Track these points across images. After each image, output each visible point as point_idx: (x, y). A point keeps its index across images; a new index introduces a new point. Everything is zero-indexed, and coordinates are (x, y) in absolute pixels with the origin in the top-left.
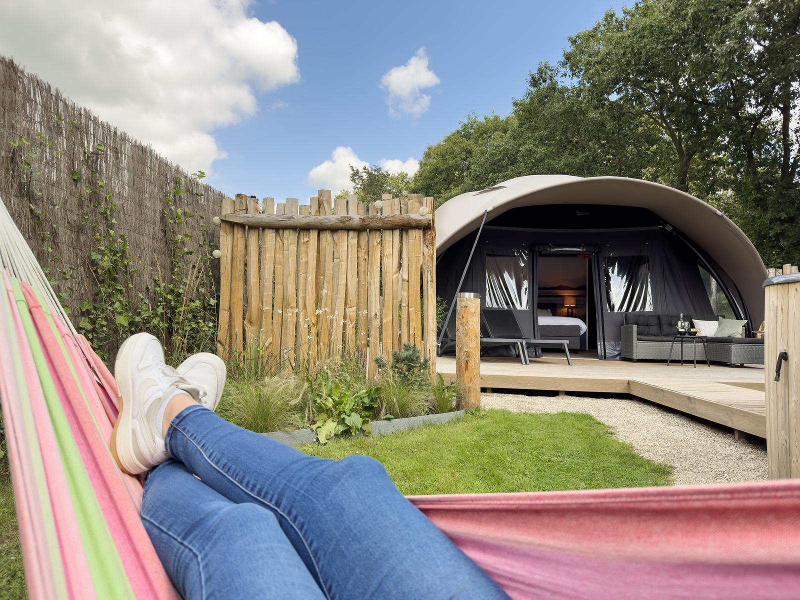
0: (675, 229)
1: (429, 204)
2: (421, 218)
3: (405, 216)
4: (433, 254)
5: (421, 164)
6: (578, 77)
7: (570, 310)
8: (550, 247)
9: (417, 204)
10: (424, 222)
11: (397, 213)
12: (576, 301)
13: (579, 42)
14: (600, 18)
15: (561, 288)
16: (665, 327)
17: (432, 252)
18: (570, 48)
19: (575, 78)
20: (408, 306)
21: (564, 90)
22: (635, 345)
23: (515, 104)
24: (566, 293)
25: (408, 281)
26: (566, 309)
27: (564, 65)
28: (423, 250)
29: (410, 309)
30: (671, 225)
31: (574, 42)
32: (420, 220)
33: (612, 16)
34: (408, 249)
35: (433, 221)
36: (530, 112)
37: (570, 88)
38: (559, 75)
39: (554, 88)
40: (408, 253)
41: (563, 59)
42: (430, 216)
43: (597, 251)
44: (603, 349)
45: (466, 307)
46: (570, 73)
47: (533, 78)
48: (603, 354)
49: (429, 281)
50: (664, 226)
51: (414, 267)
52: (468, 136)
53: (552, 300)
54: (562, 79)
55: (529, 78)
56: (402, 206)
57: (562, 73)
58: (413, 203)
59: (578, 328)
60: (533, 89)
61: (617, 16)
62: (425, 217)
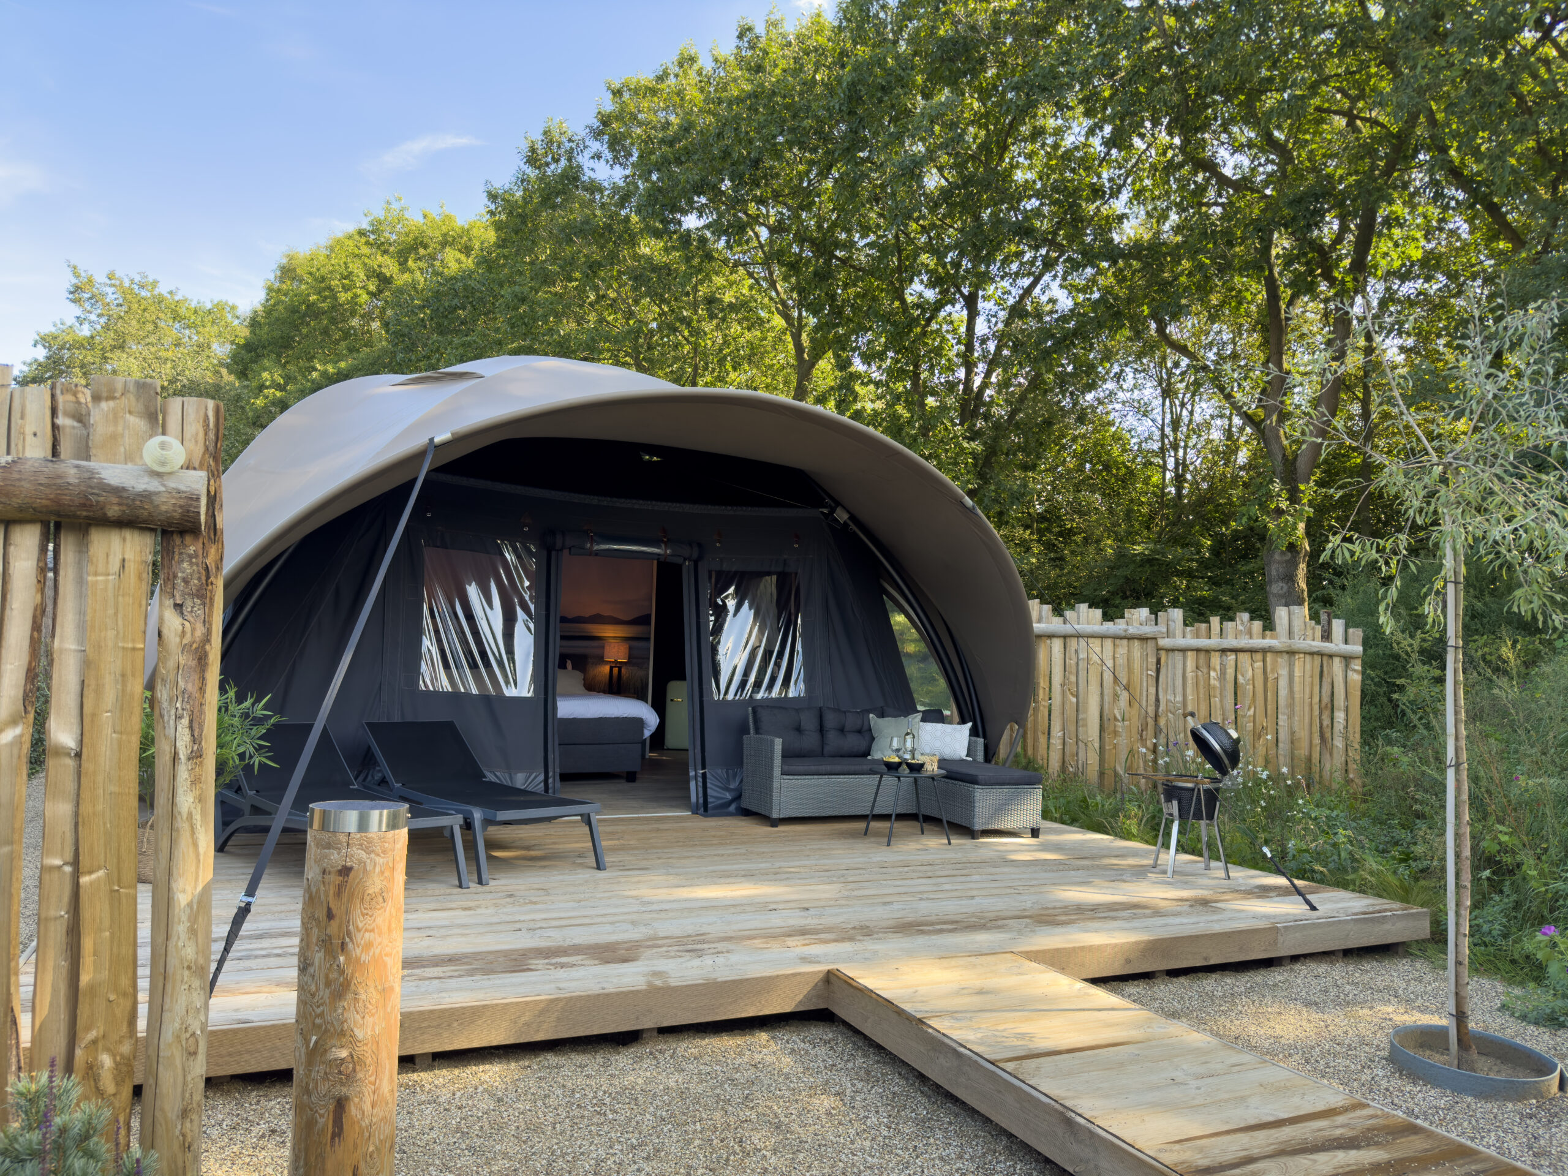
0: (853, 518)
1: (194, 428)
2: (153, 485)
3: (70, 469)
4: (207, 639)
5: (270, 290)
6: (624, 166)
7: (616, 670)
8: (592, 541)
9: (137, 423)
10: (166, 505)
11: (35, 450)
12: (630, 648)
13: (626, 96)
14: (669, 60)
15: (598, 619)
16: (832, 737)
17: (200, 631)
18: (609, 105)
19: (617, 167)
20: (76, 863)
21: (594, 188)
22: (776, 786)
23: (493, 197)
24: (609, 632)
25: (78, 755)
26: (607, 668)
27: (597, 134)
28: (161, 619)
29: (84, 880)
30: (844, 507)
31: (617, 93)
32: (147, 496)
33: (692, 60)
34: (81, 613)
35: (213, 500)
36: (523, 218)
37: (606, 184)
38: (587, 154)
39: (576, 179)
40: (82, 628)
41: (596, 123)
42: (196, 481)
43: (695, 555)
44: (700, 790)
45: (345, 871)
46: (607, 155)
47: (533, 150)
48: (701, 801)
49: (183, 755)
50: (833, 511)
51: (110, 696)
52: (382, 247)
53: (578, 647)
54: (592, 164)
55: (525, 147)
56: (61, 421)
57: (594, 150)
58: (115, 417)
59: (639, 723)
60: (532, 173)
61: (700, 63)
62: (172, 484)
